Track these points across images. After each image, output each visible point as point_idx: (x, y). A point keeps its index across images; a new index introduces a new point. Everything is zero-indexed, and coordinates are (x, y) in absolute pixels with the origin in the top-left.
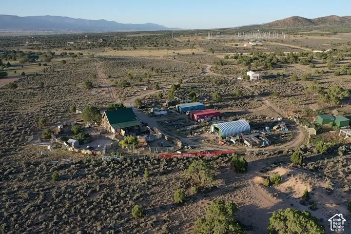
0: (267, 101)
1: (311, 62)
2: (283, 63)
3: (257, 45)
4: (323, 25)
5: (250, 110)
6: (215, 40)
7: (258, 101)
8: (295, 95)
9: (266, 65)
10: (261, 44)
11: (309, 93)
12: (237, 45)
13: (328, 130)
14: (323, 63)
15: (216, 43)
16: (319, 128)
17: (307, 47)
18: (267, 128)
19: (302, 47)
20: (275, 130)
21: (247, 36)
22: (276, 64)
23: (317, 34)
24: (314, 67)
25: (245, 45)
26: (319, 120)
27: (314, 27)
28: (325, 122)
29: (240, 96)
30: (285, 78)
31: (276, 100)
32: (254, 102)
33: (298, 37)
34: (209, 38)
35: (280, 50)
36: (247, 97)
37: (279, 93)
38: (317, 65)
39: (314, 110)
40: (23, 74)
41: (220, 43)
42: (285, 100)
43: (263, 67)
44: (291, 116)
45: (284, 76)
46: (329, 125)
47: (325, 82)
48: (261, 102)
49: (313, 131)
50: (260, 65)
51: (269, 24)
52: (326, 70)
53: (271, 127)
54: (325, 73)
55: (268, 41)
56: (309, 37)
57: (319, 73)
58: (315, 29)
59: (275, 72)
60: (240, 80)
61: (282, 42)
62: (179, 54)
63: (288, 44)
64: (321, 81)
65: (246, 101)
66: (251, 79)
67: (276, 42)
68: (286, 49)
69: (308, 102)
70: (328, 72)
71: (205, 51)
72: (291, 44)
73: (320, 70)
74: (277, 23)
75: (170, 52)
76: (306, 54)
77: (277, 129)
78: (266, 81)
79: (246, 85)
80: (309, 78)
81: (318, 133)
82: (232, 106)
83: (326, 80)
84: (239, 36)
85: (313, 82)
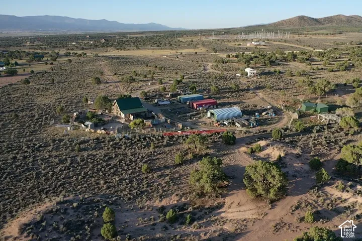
0: (261, 94)
1: (309, 60)
2: (281, 61)
3: (260, 45)
4: (329, 25)
5: (244, 101)
6: (218, 40)
7: (252, 93)
8: (287, 89)
9: (265, 63)
10: (264, 43)
11: (300, 87)
12: (240, 45)
13: (310, 115)
14: (320, 61)
15: (219, 43)
16: (302, 113)
17: (309, 46)
18: (257, 114)
19: (304, 46)
20: (263, 116)
21: (252, 36)
22: (274, 62)
23: (322, 34)
24: (310, 64)
25: (248, 45)
26: (303, 108)
27: (321, 26)
28: (308, 108)
29: (236, 89)
30: (281, 75)
31: (268, 93)
32: (249, 94)
33: (302, 37)
34: (213, 38)
35: (281, 50)
36: (243, 90)
37: (273, 87)
38: (313, 63)
39: (301, 100)
40: (32, 72)
41: (223, 43)
42: (277, 92)
43: (262, 64)
44: (279, 105)
45: (280, 72)
46: (311, 111)
47: (317, 78)
48: (255, 95)
49: (296, 116)
50: (260, 63)
51: (275, 23)
52: (320, 67)
53: (260, 114)
54: (319, 69)
55: (271, 41)
56: (314, 37)
57: (314, 70)
58: (321, 29)
59: (272, 69)
60: (238, 76)
61: (285, 41)
62: (182, 53)
63: (289, 42)
64: (313, 77)
65: (243, 93)
66: (249, 75)
67: (279, 41)
68: (287, 48)
69: (297, 94)
70: (322, 69)
71: (207, 51)
72: (294, 43)
73: (315, 67)
74: (282, 23)
75: (173, 52)
76: (305, 53)
77: (266, 114)
78: (263, 76)
79: (244, 81)
80: (303, 74)
81: (300, 117)
82: (228, 98)
83: (319, 76)
84: (243, 36)
85: (305, 77)
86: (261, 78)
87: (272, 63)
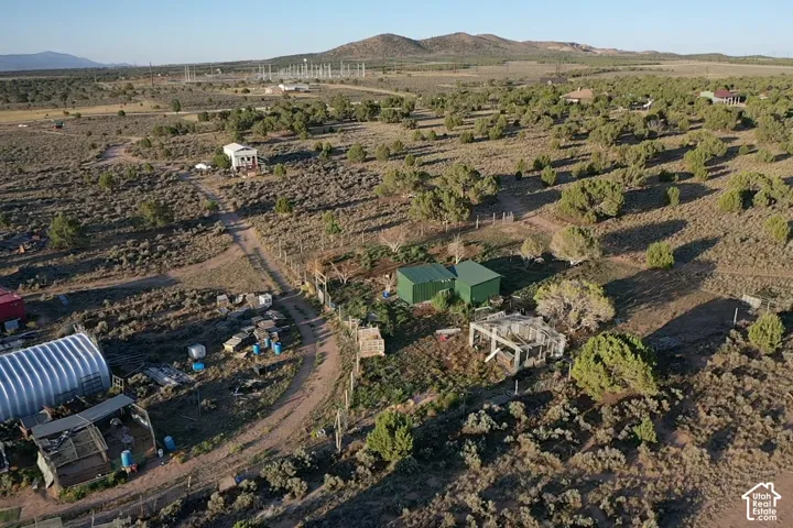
0: (253, 232)
1: (408, 116)
2: (340, 121)
3: (297, 90)
4: (443, 52)
6: (199, 84)
7: (220, 233)
8: (348, 204)
9: (292, 128)
10: (306, 87)
11: (388, 194)
12: (249, 92)
13: (433, 326)
14: (437, 117)
15: (200, 89)
16: (399, 319)
17: (408, 91)
19: (397, 90)
21: (281, 74)
22: (321, 124)
23: (432, 68)
24: (413, 126)
25: (268, 91)
26: (403, 287)
27: (428, 55)
30: (336, 158)
31: (282, 226)
33: (392, 75)
34: (189, 80)
35: (344, 100)
36: (190, 225)
37: (302, 202)
38: (420, 123)
39: (395, 248)
41: (209, 89)
42: (313, 221)
43: (285, 132)
44: (311, 281)
45: (332, 151)
46: (437, 303)
47: (438, 161)
48: (229, 238)
49: (374, 341)
50: (278, 130)
52: (439, 132)
54: (437, 138)
55: (324, 82)
56: (415, 74)
57: (424, 139)
58: (427, 60)
59: (311, 145)
60: (199, 171)
61: (356, 82)
62: (79, 116)
63: (364, 84)
64: (426, 159)
66: (234, 165)
67: (342, 82)
68: (359, 95)
69: (380, 222)
70: (445, 136)
71: (158, 107)
72: (376, 86)
73: (426, 132)
75: (57, 114)
76: (399, 101)
78: (277, 167)
79: (211, 186)
80: (398, 153)
81: (389, 347)
82: (111, 265)
83: (441, 156)
85: (404, 162)
86: (271, 172)
87: (314, 126)
